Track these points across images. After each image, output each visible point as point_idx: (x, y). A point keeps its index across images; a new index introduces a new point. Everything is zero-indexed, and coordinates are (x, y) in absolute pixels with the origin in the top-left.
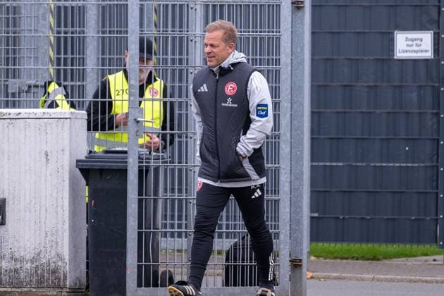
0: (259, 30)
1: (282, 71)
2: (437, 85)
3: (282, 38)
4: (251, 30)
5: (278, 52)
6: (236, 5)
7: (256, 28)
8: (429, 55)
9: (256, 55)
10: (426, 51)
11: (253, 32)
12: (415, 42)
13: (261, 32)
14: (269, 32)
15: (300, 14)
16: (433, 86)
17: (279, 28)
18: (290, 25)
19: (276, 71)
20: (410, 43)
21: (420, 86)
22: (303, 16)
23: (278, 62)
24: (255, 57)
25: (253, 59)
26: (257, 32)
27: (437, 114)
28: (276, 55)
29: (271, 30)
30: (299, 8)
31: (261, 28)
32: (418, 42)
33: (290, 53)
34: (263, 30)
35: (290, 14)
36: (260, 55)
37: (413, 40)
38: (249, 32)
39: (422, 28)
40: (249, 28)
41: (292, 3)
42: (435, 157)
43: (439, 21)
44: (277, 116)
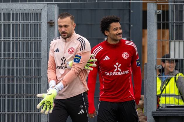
1: (42, 60)
3: (42, 42)
5: (40, 50)
7: (28, 36)
14: (35, 39)
15: (52, 29)
17: (41, 36)
18: (47, 35)
19: (39, 60)
23: (40, 55)
26: (28, 39)
28: (39, 52)
30: (51, 26)
33: (47, 50)
34: (31, 37)
35: (47, 29)
36: (30, 51)
41: (48, 23)
43: (129, 32)
44: (40, 85)
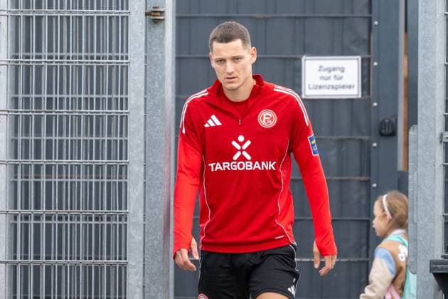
0: (95, 54)
1: (130, 117)
2: (366, 138)
3: (131, 67)
4: (83, 54)
5: (124, 88)
6: (61, 17)
7: (92, 51)
8: (355, 92)
9: (92, 93)
10: (350, 87)
11: (87, 58)
12: (333, 73)
13: (98, 58)
14: (110, 58)
15: (157, 30)
16: (361, 141)
17: (127, 52)
18: (143, 48)
19: (122, 117)
20: (326, 74)
21: (341, 141)
22: (163, 34)
23: (123, 103)
24: (89, 96)
25: (86, 99)
26: (92, 58)
27: (368, 183)
28: (122, 93)
29: (115, 54)
30: (156, 22)
31: (98, 51)
32: (338, 73)
33: (143, 89)
34: (101, 54)
35: (144, 30)
36: (98, 93)
37: (329, 70)
38: (80, 58)
39: (344, 51)
40: (81, 51)
41: (147, 14)
42: (364, 248)
43: (369, 40)
44: (123, 184)
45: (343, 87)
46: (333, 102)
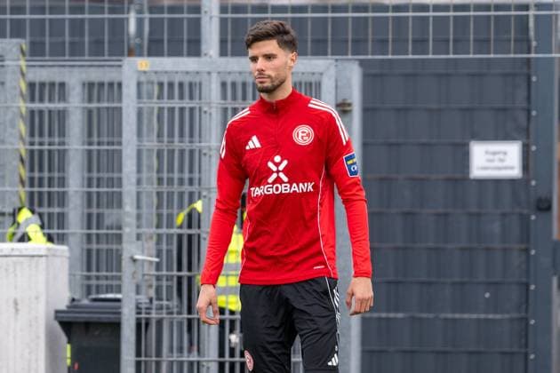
2: (525, 211)
8: (516, 172)
10: (512, 168)
12: (497, 157)
16: (521, 215)
20: (491, 157)
21: (504, 214)
22: (351, 122)
27: (527, 251)
30: (345, 112)
32: (502, 156)
37: (494, 153)
39: (506, 137)
41: (337, 105)
42: (524, 306)
45: (506, 168)
46: (497, 182)
